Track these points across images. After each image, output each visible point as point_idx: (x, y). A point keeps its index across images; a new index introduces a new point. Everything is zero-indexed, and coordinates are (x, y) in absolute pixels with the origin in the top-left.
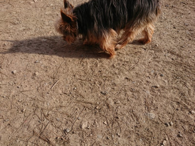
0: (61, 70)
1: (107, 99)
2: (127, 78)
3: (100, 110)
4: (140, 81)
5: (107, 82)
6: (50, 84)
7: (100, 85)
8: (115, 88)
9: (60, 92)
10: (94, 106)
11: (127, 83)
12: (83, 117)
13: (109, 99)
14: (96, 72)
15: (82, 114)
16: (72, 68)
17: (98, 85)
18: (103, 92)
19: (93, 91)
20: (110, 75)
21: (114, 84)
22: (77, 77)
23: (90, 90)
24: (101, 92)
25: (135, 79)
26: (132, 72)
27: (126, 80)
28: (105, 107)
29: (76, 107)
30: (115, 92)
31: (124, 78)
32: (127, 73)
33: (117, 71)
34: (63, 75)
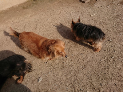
0: (89, 63)
1: (101, 88)
2: (115, 84)
3: (96, 90)
4: (121, 89)
5: (105, 81)
6: (83, 67)
7: (102, 80)
8: (107, 85)
9: (85, 73)
10: (94, 87)
11: (114, 87)
12: (89, 89)
13: (102, 88)
14: (103, 73)
15: (89, 87)
16: (93, 65)
17: (101, 80)
18: (101, 84)
19: (97, 81)
20: (109, 78)
21: (108, 84)
22: (94, 70)
23: (96, 80)
24: (100, 84)
25: (119, 87)
26: (120, 83)
27: (114, 85)
28: (98, 91)
29: (88, 83)
30: (106, 87)
31: (114, 83)
32: (117, 81)
33: (113, 78)
34: (89, 66)
